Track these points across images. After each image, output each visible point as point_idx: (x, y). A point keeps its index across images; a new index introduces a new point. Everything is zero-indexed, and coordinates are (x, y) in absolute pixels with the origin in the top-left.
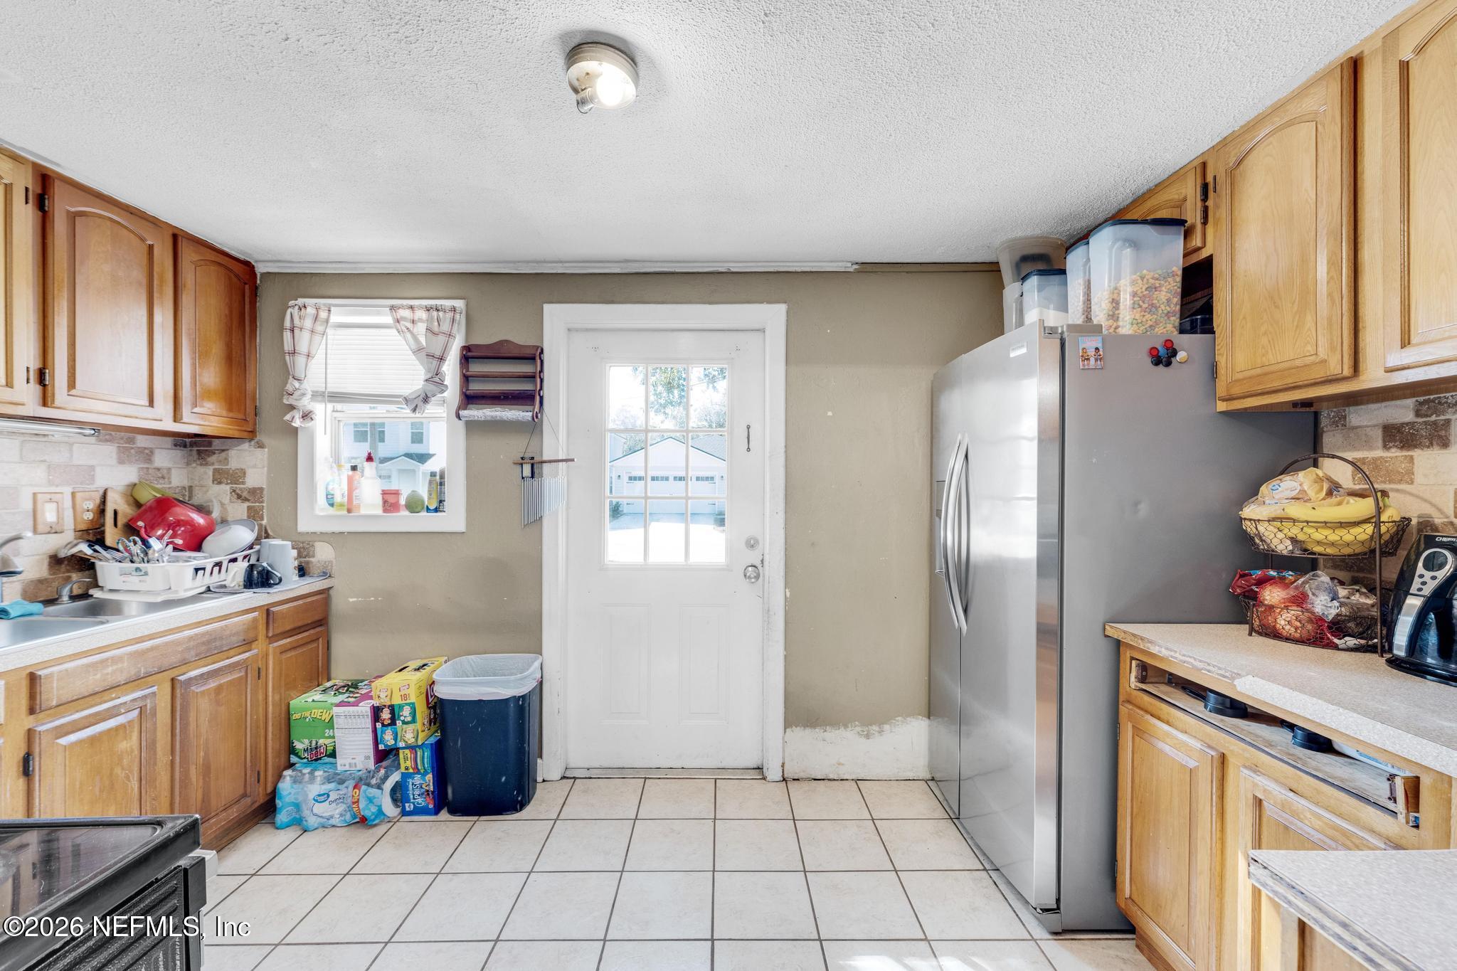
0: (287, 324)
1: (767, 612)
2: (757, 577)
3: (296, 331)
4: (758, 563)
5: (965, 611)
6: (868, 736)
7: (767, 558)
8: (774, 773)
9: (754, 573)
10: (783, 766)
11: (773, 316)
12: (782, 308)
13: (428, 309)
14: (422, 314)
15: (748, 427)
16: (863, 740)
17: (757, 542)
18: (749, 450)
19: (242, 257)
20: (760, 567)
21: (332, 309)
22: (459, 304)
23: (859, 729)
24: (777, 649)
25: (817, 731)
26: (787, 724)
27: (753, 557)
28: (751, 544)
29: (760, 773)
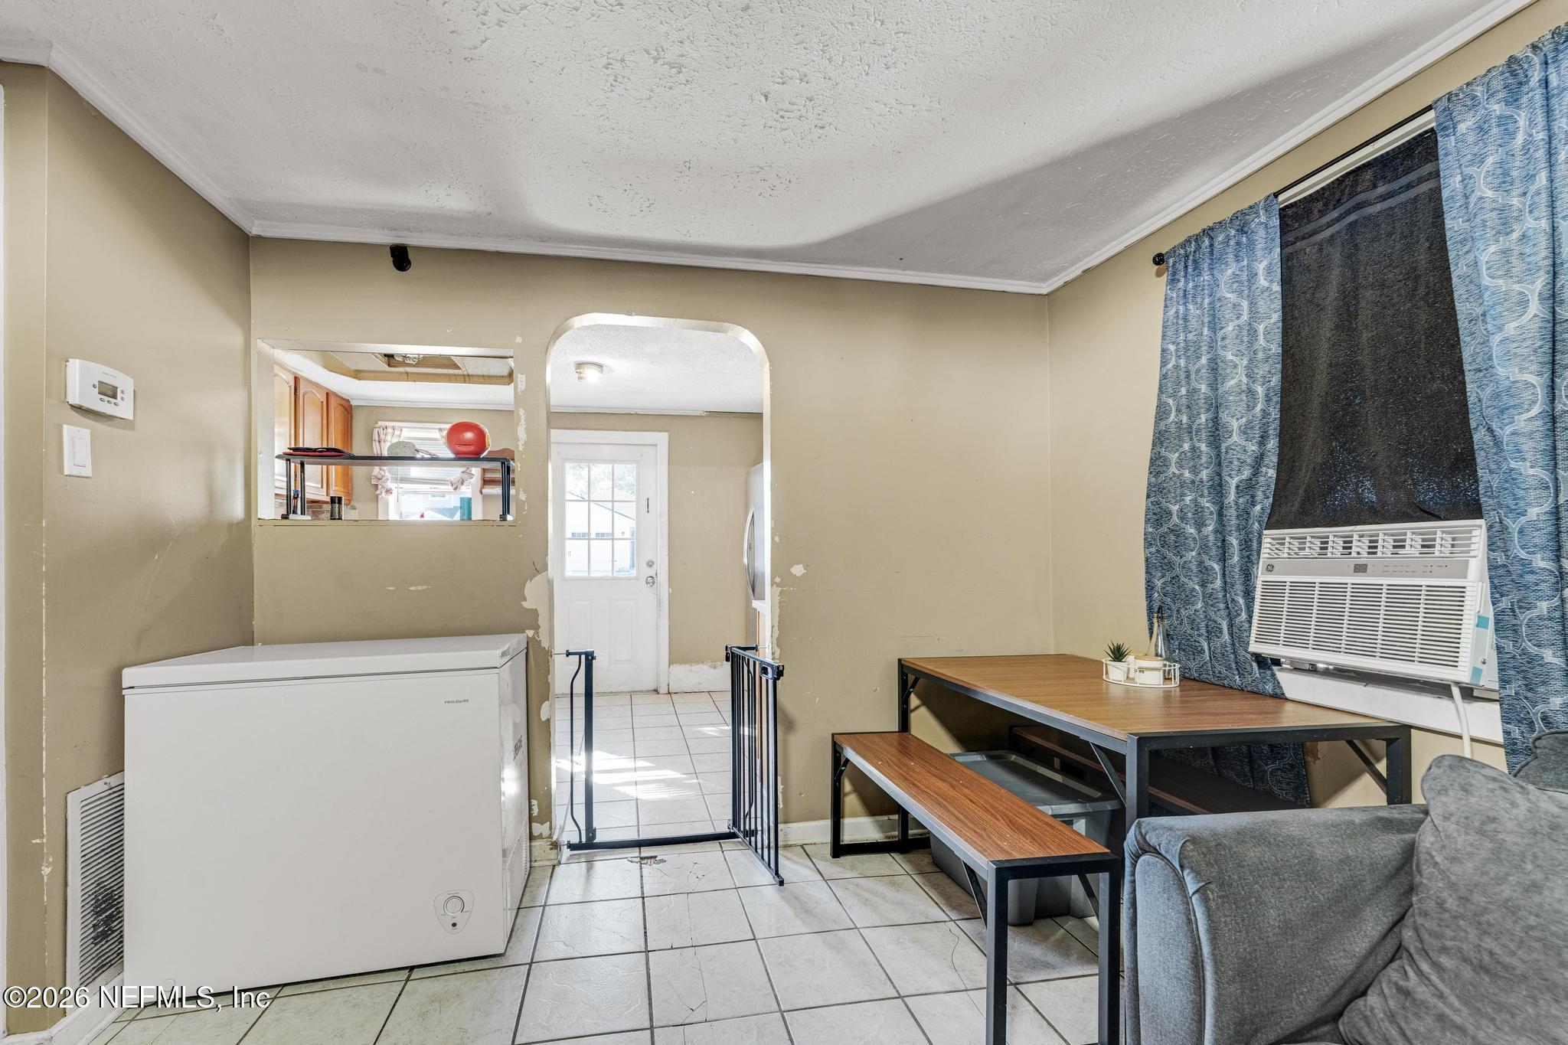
0: (376, 437)
1: (659, 601)
2: (653, 583)
3: (382, 442)
4: (654, 576)
5: (753, 591)
6: (715, 668)
7: (658, 572)
8: (663, 690)
9: (652, 581)
10: (668, 685)
11: (662, 438)
12: (666, 434)
15: (648, 499)
16: (712, 670)
17: (653, 563)
18: (648, 512)
19: (346, 397)
20: (655, 577)
21: (403, 429)
23: (710, 664)
24: (665, 622)
25: (687, 666)
26: (671, 663)
27: (651, 572)
28: (650, 564)
29: (656, 691)
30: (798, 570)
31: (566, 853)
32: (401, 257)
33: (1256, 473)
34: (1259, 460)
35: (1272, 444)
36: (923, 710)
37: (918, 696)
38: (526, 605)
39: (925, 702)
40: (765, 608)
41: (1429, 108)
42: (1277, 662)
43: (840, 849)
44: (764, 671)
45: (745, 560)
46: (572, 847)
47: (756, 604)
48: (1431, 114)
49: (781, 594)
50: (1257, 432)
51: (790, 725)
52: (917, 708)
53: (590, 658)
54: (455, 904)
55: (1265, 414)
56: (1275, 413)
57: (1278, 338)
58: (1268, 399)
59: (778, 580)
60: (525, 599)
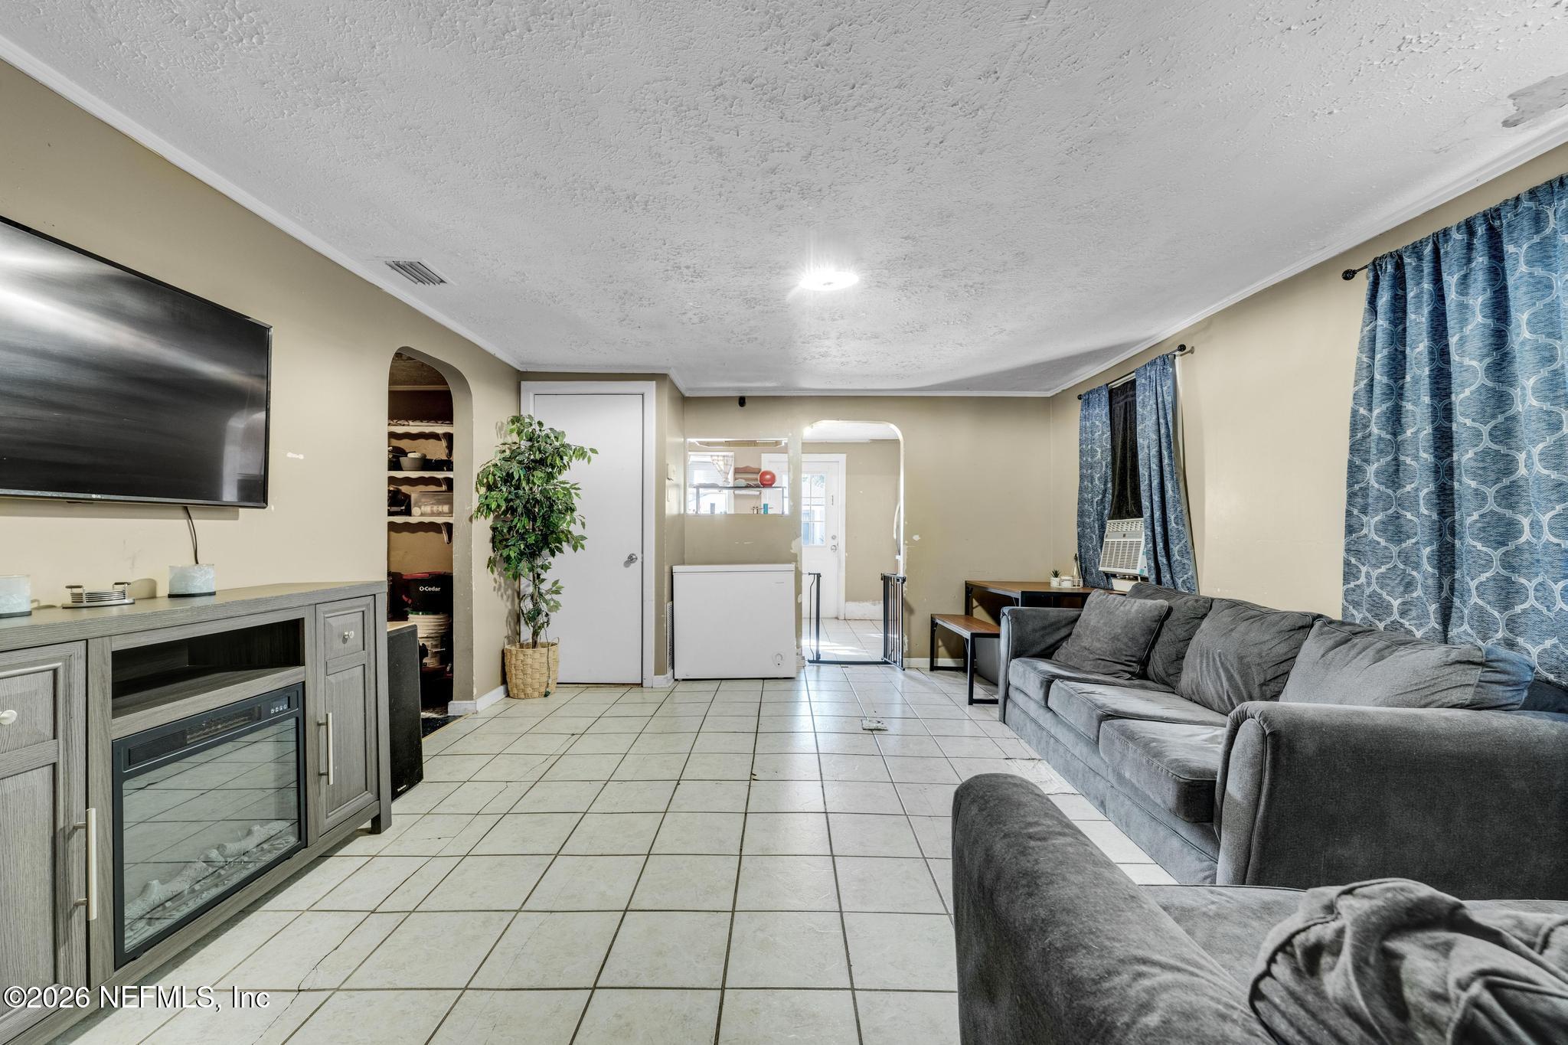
1: (839, 561)
4: (836, 544)
6: (874, 604)
7: (839, 542)
8: (842, 617)
9: (835, 548)
10: (845, 615)
11: (842, 457)
12: (845, 455)
13: (724, 456)
14: (721, 458)
15: (833, 497)
16: (873, 606)
17: (835, 537)
18: (833, 505)
20: (836, 546)
22: (732, 454)
23: (871, 602)
24: (843, 574)
25: (857, 603)
26: (846, 601)
27: (834, 542)
28: (834, 538)
29: (837, 618)
30: (916, 538)
31: (807, 663)
32: (742, 401)
33: (1104, 496)
34: (1105, 491)
35: (1110, 485)
36: (980, 608)
37: (977, 601)
38: (792, 551)
39: (981, 603)
40: (901, 558)
41: (1133, 372)
42: (1114, 576)
43: (933, 668)
44: (898, 580)
45: (895, 537)
46: (810, 662)
47: (897, 557)
48: (1134, 374)
49: (908, 549)
50: (1104, 480)
51: (911, 611)
52: (976, 607)
53: (819, 576)
54: (779, 657)
55: (1106, 473)
56: (1109, 472)
57: (1110, 442)
58: (1107, 467)
59: (906, 542)
60: (792, 549)
